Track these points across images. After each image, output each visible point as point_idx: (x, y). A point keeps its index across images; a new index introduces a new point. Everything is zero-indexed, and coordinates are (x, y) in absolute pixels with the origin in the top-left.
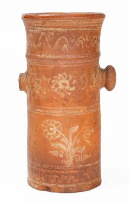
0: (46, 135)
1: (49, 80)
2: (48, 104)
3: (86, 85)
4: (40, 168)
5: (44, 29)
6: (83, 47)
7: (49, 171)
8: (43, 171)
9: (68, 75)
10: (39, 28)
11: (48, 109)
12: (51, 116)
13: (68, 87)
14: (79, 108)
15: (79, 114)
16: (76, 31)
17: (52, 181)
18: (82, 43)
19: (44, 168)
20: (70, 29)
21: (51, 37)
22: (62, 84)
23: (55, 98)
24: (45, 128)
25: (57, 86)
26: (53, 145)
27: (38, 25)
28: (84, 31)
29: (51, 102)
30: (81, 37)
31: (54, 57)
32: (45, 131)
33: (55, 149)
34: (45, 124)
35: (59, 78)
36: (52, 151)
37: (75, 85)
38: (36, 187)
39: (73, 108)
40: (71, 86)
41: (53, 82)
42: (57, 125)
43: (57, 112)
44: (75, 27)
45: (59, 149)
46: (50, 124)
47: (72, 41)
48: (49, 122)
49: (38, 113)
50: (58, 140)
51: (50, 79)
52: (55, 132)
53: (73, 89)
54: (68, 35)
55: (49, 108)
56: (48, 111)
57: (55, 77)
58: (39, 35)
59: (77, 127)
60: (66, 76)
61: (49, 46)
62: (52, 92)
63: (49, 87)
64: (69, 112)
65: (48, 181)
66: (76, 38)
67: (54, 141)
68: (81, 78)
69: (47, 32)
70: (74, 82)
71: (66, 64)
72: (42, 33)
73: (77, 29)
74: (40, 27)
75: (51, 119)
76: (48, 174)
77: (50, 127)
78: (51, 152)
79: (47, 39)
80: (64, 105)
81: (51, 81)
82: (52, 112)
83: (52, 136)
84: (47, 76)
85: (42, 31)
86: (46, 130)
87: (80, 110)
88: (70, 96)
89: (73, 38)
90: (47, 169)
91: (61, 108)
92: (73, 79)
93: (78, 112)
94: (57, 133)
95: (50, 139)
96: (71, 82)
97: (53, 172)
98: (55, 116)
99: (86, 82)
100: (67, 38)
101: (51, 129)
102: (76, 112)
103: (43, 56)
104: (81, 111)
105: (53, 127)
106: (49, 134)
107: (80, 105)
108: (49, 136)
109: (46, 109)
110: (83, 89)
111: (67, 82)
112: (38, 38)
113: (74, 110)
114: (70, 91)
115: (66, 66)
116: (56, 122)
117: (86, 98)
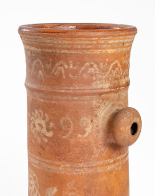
1: (29, 116)
3: (70, 133)
6: (64, 77)
9: (44, 114)
12: (31, 165)
13: (44, 131)
14: (58, 163)
15: (58, 173)
16: (52, 52)
18: (63, 71)
20: (43, 50)
22: (38, 124)
23: (33, 141)
25: (34, 126)
28: (64, 53)
30: (60, 62)
31: (30, 86)
35: (36, 116)
37: (53, 129)
39: (50, 162)
40: (48, 130)
41: (31, 119)
42: (34, 178)
43: (35, 161)
44: (50, 48)
46: (31, 175)
47: (48, 66)
48: (30, 172)
51: (30, 114)
52: (33, 187)
53: (50, 134)
54: (43, 58)
55: (30, 153)
57: (33, 113)
59: (55, 190)
60: (42, 114)
62: (31, 133)
63: (29, 124)
64: (45, 165)
66: (53, 64)
68: (62, 121)
70: (52, 125)
71: (42, 98)
73: (53, 51)
80: (41, 154)
82: (32, 159)
83: (31, 192)
87: (59, 166)
88: (47, 144)
89: (49, 63)
91: (37, 158)
92: (50, 121)
93: (56, 168)
94: (35, 190)
96: (47, 124)
99: (70, 127)
100: (43, 61)
101: (31, 182)
102: (53, 167)
104: (60, 168)
105: (32, 180)
106: (30, 187)
107: (59, 160)
110: (64, 137)
111: (43, 123)
113: (51, 164)
114: (46, 137)
115: (42, 100)
116: (34, 174)
117: (69, 152)
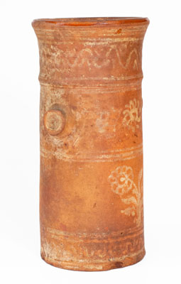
0: (115, 189)
1: (119, 112)
2: (118, 145)
4: (106, 238)
5: (116, 40)
7: (120, 240)
8: (111, 241)
9: (137, 102)
10: (108, 39)
11: (118, 153)
12: (122, 162)
13: (137, 118)
17: (124, 252)
19: (112, 238)
21: (123, 51)
22: (133, 114)
23: (127, 135)
24: (115, 180)
25: (128, 118)
26: (125, 201)
27: (109, 35)
29: (122, 141)
31: (127, 78)
32: (115, 185)
33: (128, 206)
34: (115, 175)
35: (130, 107)
36: (123, 209)
37: (140, 114)
38: (101, 268)
41: (124, 113)
42: (128, 172)
43: (129, 154)
45: (131, 205)
46: (121, 173)
48: (119, 170)
49: (103, 161)
50: (130, 193)
51: (121, 109)
52: (126, 182)
53: (140, 119)
55: (121, 150)
56: (118, 156)
57: (126, 106)
58: (106, 49)
61: (120, 63)
62: (123, 128)
63: (120, 120)
64: (138, 151)
65: (118, 254)
67: (126, 196)
69: (119, 44)
71: (136, 87)
72: (112, 46)
74: (112, 37)
75: (122, 165)
76: (119, 243)
77: (121, 177)
78: (122, 212)
79: (118, 54)
80: (135, 143)
81: (122, 113)
82: (124, 155)
83: (123, 190)
84: (117, 107)
85: (113, 44)
86: (115, 183)
88: (139, 129)
90: (117, 237)
91: (132, 148)
92: (140, 106)
94: (129, 183)
95: (121, 194)
97: (125, 238)
98: (127, 161)
101: (122, 179)
103: (113, 78)
105: (124, 177)
106: (120, 186)
108: (120, 190)
109: (115, 153)
111: (137, 111)
112: (103, 53)
114: (138, 123)
115: (136, 89)
116: (127, 168)
